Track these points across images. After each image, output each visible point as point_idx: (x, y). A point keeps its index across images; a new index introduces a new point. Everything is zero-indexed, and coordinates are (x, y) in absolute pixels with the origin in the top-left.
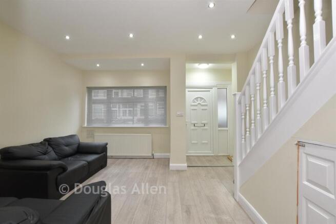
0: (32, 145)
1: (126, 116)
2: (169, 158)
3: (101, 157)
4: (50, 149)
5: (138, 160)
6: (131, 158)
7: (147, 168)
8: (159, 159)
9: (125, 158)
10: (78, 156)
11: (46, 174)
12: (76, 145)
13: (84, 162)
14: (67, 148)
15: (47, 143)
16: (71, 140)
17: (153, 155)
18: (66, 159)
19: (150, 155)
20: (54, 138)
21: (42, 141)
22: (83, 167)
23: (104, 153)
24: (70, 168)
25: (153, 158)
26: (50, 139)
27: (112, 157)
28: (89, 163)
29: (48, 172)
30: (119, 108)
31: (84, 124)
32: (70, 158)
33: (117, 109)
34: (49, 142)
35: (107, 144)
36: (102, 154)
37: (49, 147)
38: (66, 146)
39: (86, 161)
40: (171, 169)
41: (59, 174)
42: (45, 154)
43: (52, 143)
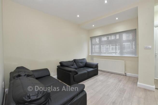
0: (69, 61)
1: (113, 50)
2: (138, 78)
3: (94, 70)
4: (75, 64)
5: (115, 75)
6: (112, 73)
7: (120, 81)
8: (130, 77)
9: (108, 72)
10: (85, 68)
11: (70, 74)
12: (85, 63)
13: (86, 71)
14: (81, 64)
15: (74, 61)
16: (83, 61)
17: (125, 73)
18: (80, 68)
19: (124, 73)
20: (77, 59)
21: (73, 60)
22: (85, 74)
23: (97, 68)
24: (79, 73)
25: (126, 76)
26: (75, 59)
27: (101, 71)
28: (88, 72)
29: (70, 73)
30: (110, 46)
31: (90, 54)
32: (82, 68)
33: (108, 47)
34: (75, 61)
35: (98, 64)
36: (95, 69)
37: (74, 63)
38: (81, 63)
39: (87, 71)
40: (138, 86)
41: (75, 75)
42: (72, 65)
43: (76, 61)
